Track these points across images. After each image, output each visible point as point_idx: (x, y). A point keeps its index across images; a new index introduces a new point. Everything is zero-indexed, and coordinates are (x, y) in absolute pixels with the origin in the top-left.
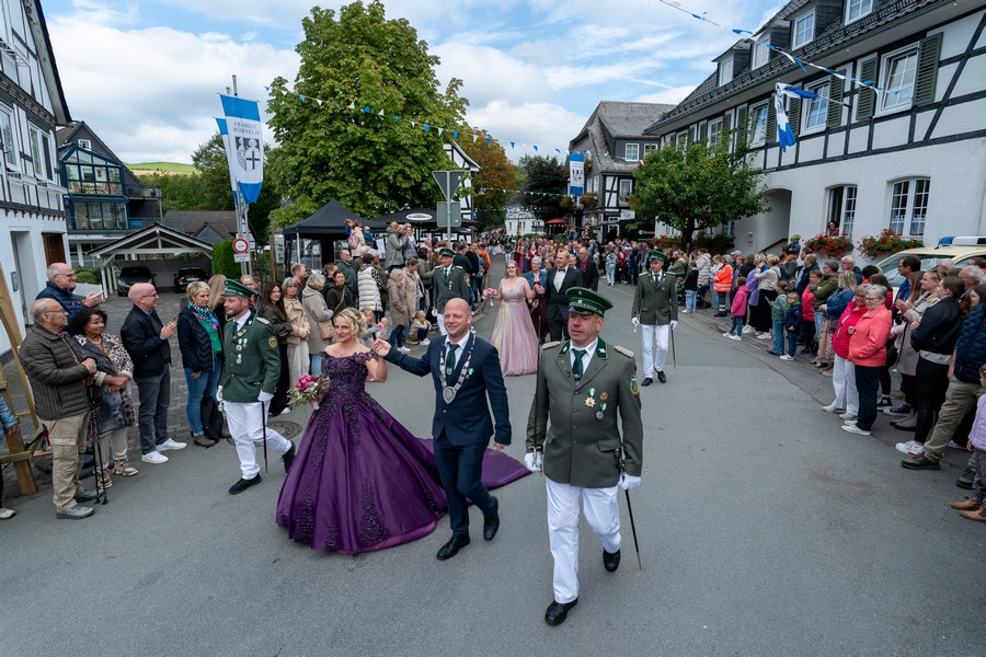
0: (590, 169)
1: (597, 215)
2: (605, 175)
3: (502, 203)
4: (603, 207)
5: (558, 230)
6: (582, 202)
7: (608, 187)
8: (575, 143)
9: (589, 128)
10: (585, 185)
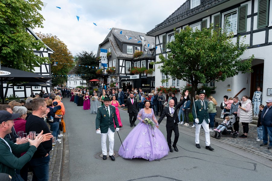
0: (110, 56)
1: (116, 77)
2: (119, 59)
3: (66, 72)
4: (119, 74)
5: (95, 84)
6: (107, 72)
7: (121, 64)
8: (101, 45)
9: (109, 38)
10: (108, 64)
